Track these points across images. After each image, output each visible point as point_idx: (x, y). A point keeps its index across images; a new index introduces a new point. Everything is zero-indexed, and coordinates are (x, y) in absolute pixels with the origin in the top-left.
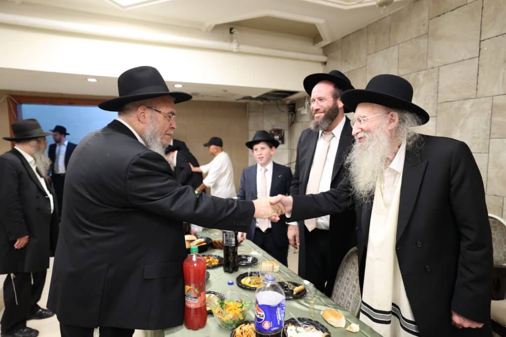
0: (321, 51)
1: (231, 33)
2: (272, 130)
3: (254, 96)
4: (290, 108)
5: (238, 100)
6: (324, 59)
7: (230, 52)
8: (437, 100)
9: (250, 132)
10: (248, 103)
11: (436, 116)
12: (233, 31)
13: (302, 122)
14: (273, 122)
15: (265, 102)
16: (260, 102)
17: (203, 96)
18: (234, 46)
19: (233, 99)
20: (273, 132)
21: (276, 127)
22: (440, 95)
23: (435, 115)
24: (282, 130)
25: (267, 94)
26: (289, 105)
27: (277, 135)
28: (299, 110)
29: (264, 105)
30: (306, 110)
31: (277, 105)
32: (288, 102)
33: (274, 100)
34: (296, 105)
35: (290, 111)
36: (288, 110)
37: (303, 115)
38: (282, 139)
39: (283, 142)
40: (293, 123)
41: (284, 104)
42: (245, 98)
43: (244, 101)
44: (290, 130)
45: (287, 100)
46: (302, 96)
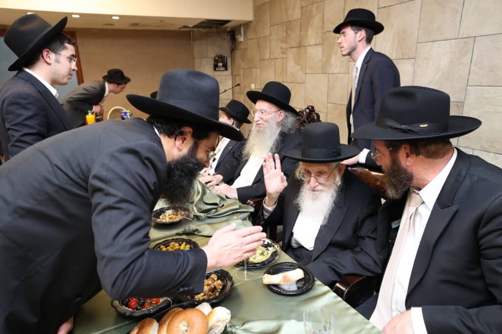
2: (216, 56)
3: (191, 26)
4: (230, 36)
5: (180, 28)
8: (323, 30)
9: (196, 59)
10: (192, 31)
11: (322, 44)
13: (240, 49)
14: (217, 50)
15: (207, 30)
16: (202, 30)
17: (144, 25)
19: (176, 28)
20: (217, 58)
21: (219, 54)
22: (325, 26)
23: (322, 42)
24: (225, 57)
25: (202, 23)
26: (229, 32)
27: (220, 62)
28: (237, 37)
29: (207, 33)
30: (242, 37)
31: (218, 33)
32: (229, 29)
33: (215, 27)
34: (236, 33)
35: (231, 39)
36: (229, 37)
37: (241, 42)
38: (225, 66)
39: (226, 69)
40: (233, 50)
41: (225, 31)
42: (185, 27)
43: (187, 29)
44: (231, 57)
45: (227, 27)
46: (237, 24)
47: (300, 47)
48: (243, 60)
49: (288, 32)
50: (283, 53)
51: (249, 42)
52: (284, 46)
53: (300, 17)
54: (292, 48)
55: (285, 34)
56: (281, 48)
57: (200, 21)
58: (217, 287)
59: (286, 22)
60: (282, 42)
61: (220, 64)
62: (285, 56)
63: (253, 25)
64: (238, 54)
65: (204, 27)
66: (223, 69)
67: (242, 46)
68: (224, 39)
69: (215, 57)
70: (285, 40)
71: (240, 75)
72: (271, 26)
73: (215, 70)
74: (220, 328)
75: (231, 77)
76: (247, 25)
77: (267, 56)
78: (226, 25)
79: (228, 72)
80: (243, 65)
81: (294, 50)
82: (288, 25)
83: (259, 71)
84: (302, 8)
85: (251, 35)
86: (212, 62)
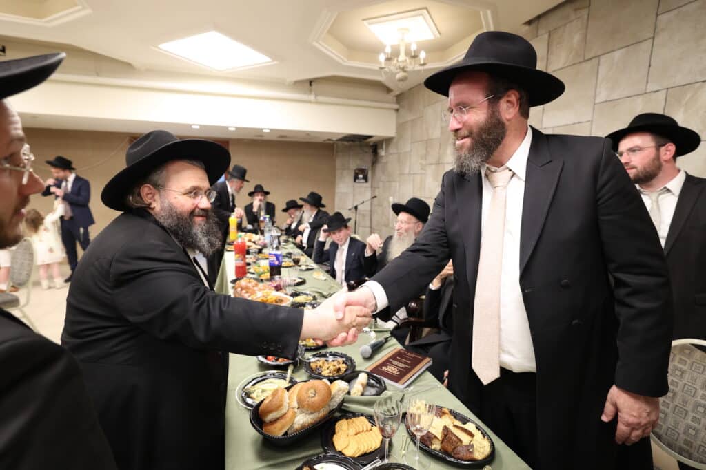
0: (395, 99)
1: (311, 85)
2: (357, 169)
3: (335, 139)
4: (373, 149)
5: (325, 141)
6: (396, 106)
7: (310, 102)
9: (337, 171)
10: (336, 143)
12: (312, 83)
13: (381, 163)
14: (358, 162)
15: (351, 143)
16: (346, 143)
17: (289, 137)
18: (312, 97)
19: (320, 140)
20: (357, 171)
21: (359, 167)
24: (365, 169)
25: (346, 137)
26: (373, 146)
27: (360, 174)
28: (379, 151)
29: (350, 145)
30: (384, 152)
31: (361, 146)
32: (371, 144)
33: (358, 141)
34: (378, 147)
35: (373, 152)
36: (371, 151)
37: (382, 156)
38: (365, 178)
39: (366, 181)
40: (374, 163)
41: (367, 145)
42: (329, 140)
43: (331, 142)
44: (372, 169)
45: (369, 142)
46: (380, 139)
47: (439, 164)
48: (383, 173)
49: (428, 149)
50: (422, 169)
51: (391, 156)
52: (423, 162)
53: (439, 136)
54: (431, 164)
55: (425, 151)
56: (421, 164)
57: (343, 136)
58: (342, 369)
59: (427, 141)
60: (422, 159)
61: (361, 176)
62: (423, 172)
63: (395, 141)
64: (379, 167)
65: (348, 141)
66: (363, 181)
67: (384, 160)
68: (366, 152)
69: (355, 170)
70: (424, 157)
71: (378, 188)
72: (412, 143)
73: (355, 181)
74: (340, 397)
75: (370, 189)
76: (388, 141)
77: (407, 171)
78: (369, 140)
79: (368, 184)
80: (383, 178)
81: (433, 167)
82: (428, 143)
83: (398, 184)
84: (442, 128)
85: (392, 150)
86: (353, 174)
